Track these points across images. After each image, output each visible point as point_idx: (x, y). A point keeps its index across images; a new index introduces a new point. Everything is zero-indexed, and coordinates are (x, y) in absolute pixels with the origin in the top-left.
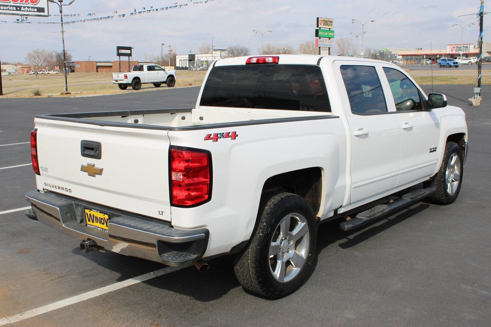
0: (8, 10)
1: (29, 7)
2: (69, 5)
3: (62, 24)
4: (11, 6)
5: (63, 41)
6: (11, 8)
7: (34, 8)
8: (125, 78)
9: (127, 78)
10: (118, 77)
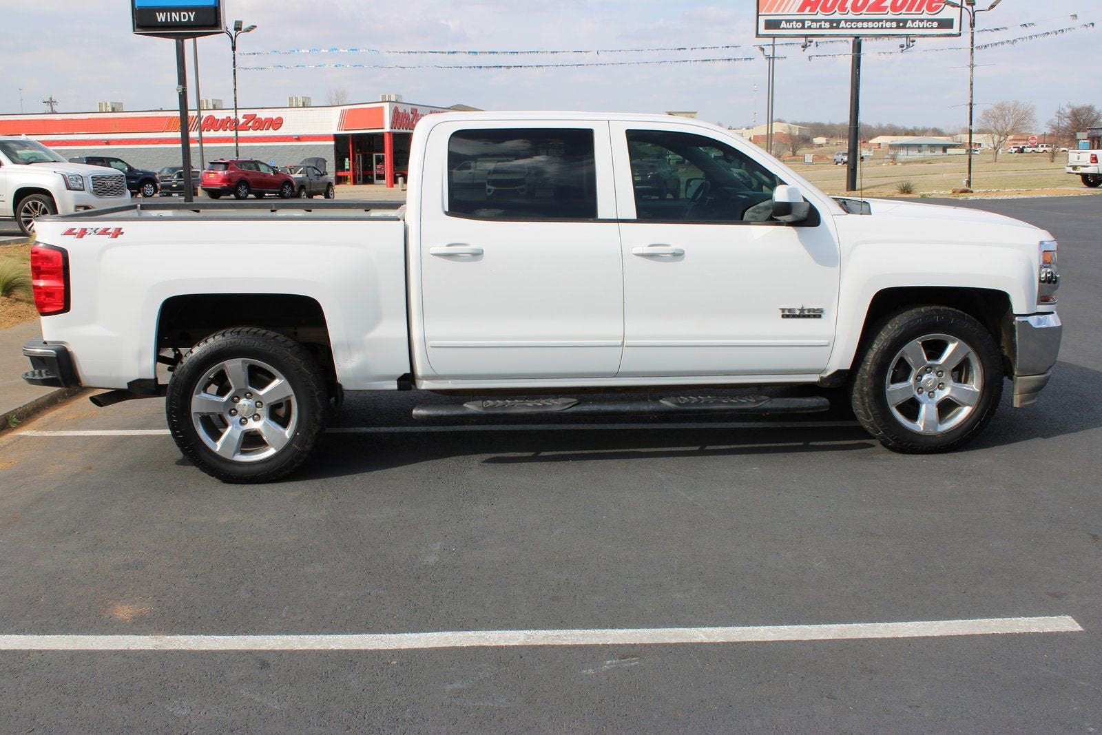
0: (882, 28)
1: (922, 20)
2: (989, 9)
3: (972, 49)
4: (887, 20)
5: (972, 84)
6: (888, 24)
7: (933, 21)
8: (1092, 163)
9: (1097, 162)
10: (1079, 158)
